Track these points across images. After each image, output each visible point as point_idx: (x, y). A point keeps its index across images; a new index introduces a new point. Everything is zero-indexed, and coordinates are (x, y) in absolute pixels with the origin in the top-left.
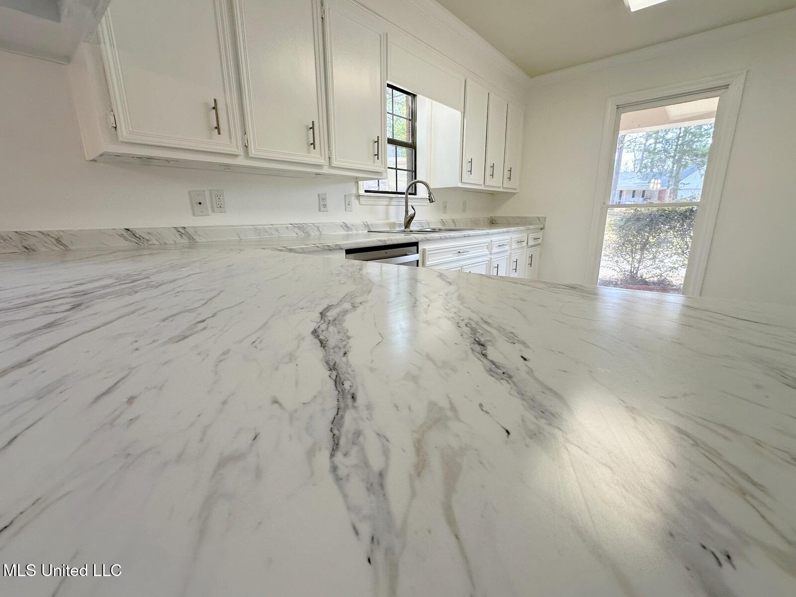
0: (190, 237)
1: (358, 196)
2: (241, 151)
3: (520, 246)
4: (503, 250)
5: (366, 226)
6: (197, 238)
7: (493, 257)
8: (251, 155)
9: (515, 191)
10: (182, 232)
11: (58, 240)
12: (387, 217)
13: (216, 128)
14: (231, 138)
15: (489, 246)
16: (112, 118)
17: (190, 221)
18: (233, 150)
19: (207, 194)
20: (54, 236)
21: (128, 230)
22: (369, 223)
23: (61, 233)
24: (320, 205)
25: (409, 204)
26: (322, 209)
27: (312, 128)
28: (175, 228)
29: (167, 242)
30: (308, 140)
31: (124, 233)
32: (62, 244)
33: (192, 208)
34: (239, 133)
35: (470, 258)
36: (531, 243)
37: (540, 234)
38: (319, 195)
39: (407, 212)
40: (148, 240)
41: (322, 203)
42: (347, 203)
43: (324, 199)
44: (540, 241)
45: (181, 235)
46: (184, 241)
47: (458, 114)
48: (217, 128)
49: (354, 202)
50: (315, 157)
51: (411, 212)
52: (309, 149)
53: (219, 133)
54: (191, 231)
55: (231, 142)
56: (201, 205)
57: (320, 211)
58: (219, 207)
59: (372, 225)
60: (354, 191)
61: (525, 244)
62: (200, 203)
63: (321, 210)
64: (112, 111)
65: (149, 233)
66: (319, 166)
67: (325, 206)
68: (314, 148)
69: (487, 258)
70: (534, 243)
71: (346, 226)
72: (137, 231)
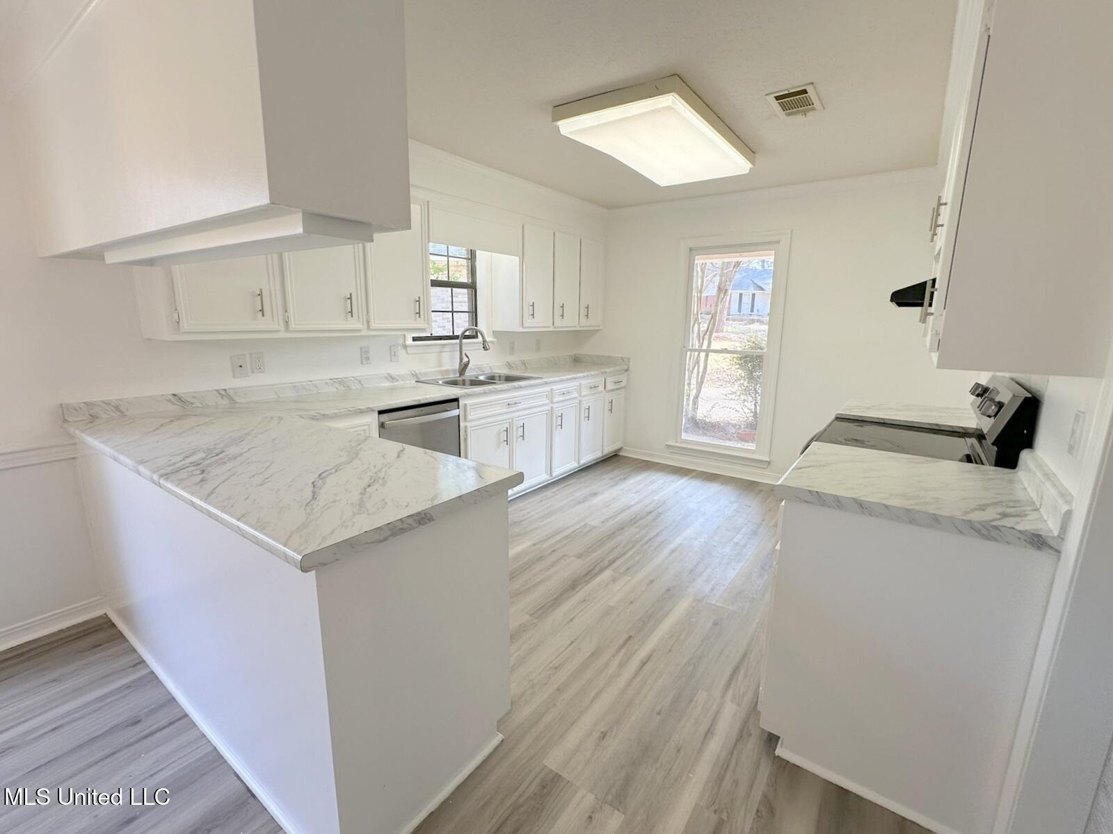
0: (230, 398)
1: (405, 347)
2: (282, 328)
3: (593, 392)
4: (567, 397)
5: (414, 375)
6: (237, 399)
7: (555, 406)
8: (291, 329)
9: (598, 328)
10: (223, 393)
11: (117, 408)
12: (440, 364)
13: (260, 311)
14: (273, 317)
15: (550, 395)
16: (177, 315)
17: (230, 383)
18: (275, 327)
19: (248, 357)
20: (113, 404)
21: (174, 395)
22: (418, 372)
23: (120, 402)
24: (362, 357)
25: (464, 352)
26: (364, 361)
27: (350, 298)
28: (217, 391)
29: (210, 404)
30: (346, 308)
31: (171, 398)
32: (120, 411)
33: (233, 371)
34: (281, 312)
35: (525, 409)
36: (609, 387)
37: (624, 378)
38: (361, 349)
39: (461, 359)
40: (192, 403)
41: (364, 356)
42: (393, 353)
43: (367, 352)
44: (623, 384)
45: (222, 396)
46: (225, 402)
47: (515, 260)
48: (262, 310)
49: (401, 352)
50: (353, 324)
51: (465, 360)
52: (346, 316)
53: (263, 315)
54: (231, 393)
55: (273, 321)
56: (242, 368)
57: (362, 363)
58: (259, 368)
59: (420, 374)
60: (401, 341)
61: (601, 388)
62: (241, 366)
63: (364, 363)
64: (176, 310)
65: (194, 397)
66: (359, 331)
67: (368, 359)
68: (352, 316)
69: (549, 408)
70: (615, 387)
71: (391, 378)
72: (182, 396)
